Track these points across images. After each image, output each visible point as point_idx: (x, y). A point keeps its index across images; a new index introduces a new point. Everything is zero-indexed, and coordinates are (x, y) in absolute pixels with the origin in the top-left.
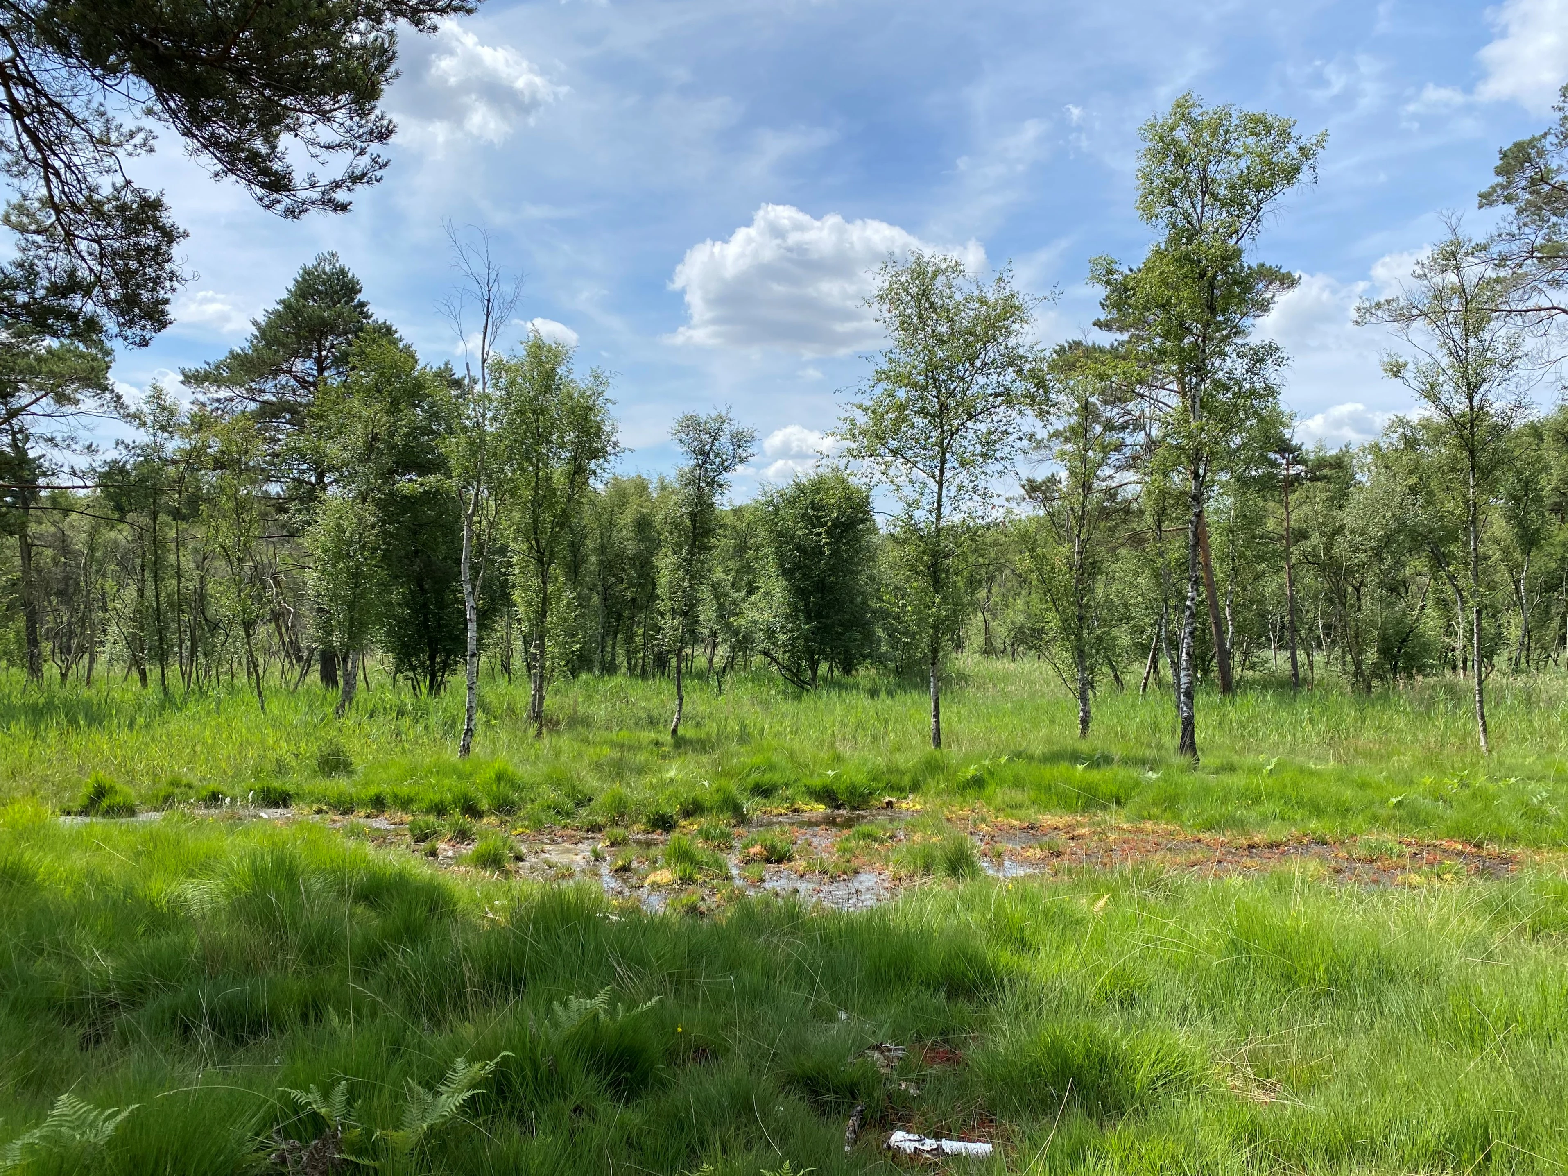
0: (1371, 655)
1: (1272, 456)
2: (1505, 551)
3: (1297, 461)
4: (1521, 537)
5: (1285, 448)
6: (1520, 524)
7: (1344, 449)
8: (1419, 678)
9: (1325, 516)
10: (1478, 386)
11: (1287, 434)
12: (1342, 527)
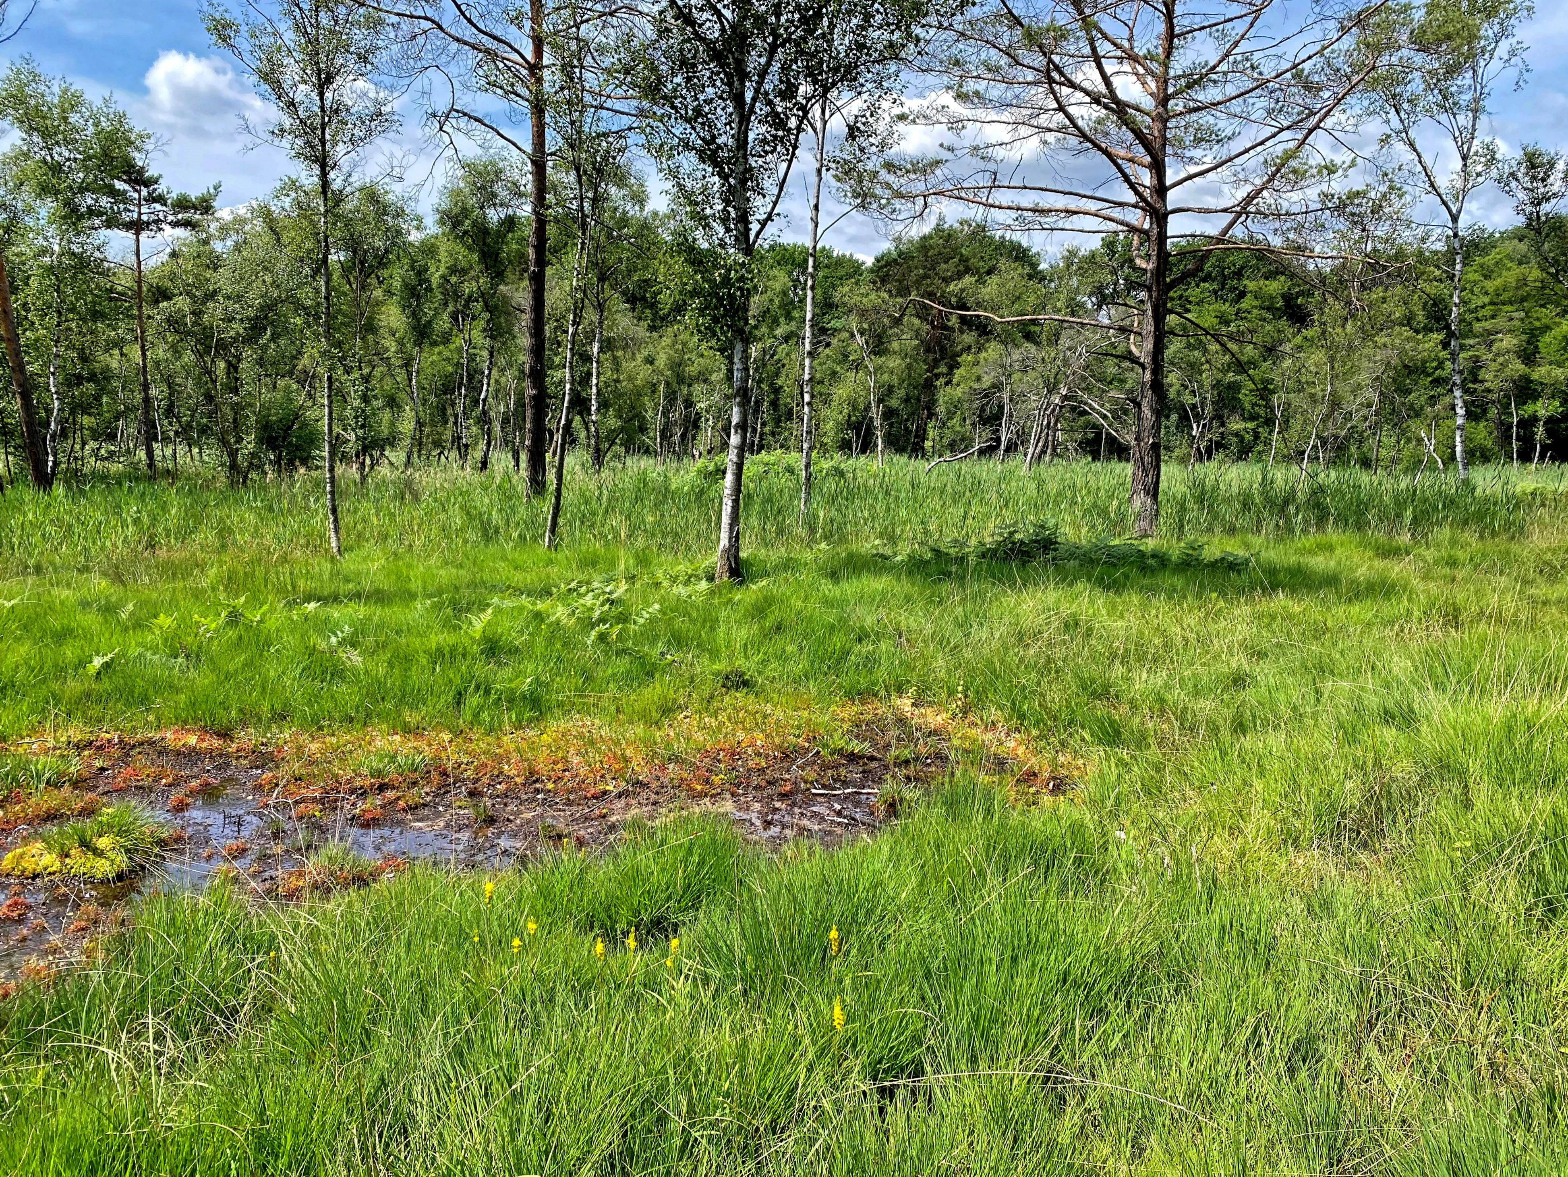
0: (249, 444)
1: (119, 185)
2: (400, 343)
3: (154, 199)
4: (414, 328)
5: (138, 178)
6: (414, 315)
7: (212, 191)
8: (302, 470)
9: (196, 276)
10: (330, 79)
11: (139, 159)
12: (215, 292)
